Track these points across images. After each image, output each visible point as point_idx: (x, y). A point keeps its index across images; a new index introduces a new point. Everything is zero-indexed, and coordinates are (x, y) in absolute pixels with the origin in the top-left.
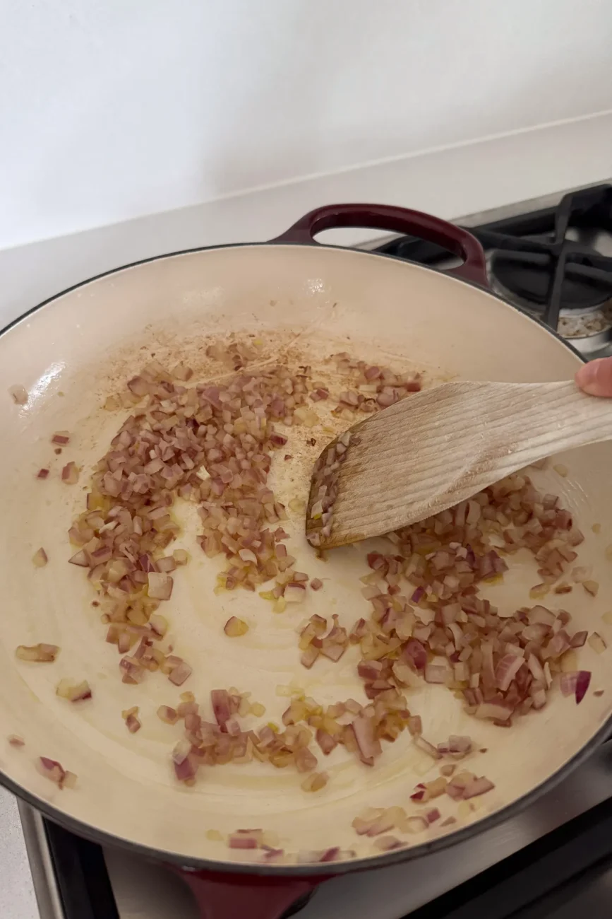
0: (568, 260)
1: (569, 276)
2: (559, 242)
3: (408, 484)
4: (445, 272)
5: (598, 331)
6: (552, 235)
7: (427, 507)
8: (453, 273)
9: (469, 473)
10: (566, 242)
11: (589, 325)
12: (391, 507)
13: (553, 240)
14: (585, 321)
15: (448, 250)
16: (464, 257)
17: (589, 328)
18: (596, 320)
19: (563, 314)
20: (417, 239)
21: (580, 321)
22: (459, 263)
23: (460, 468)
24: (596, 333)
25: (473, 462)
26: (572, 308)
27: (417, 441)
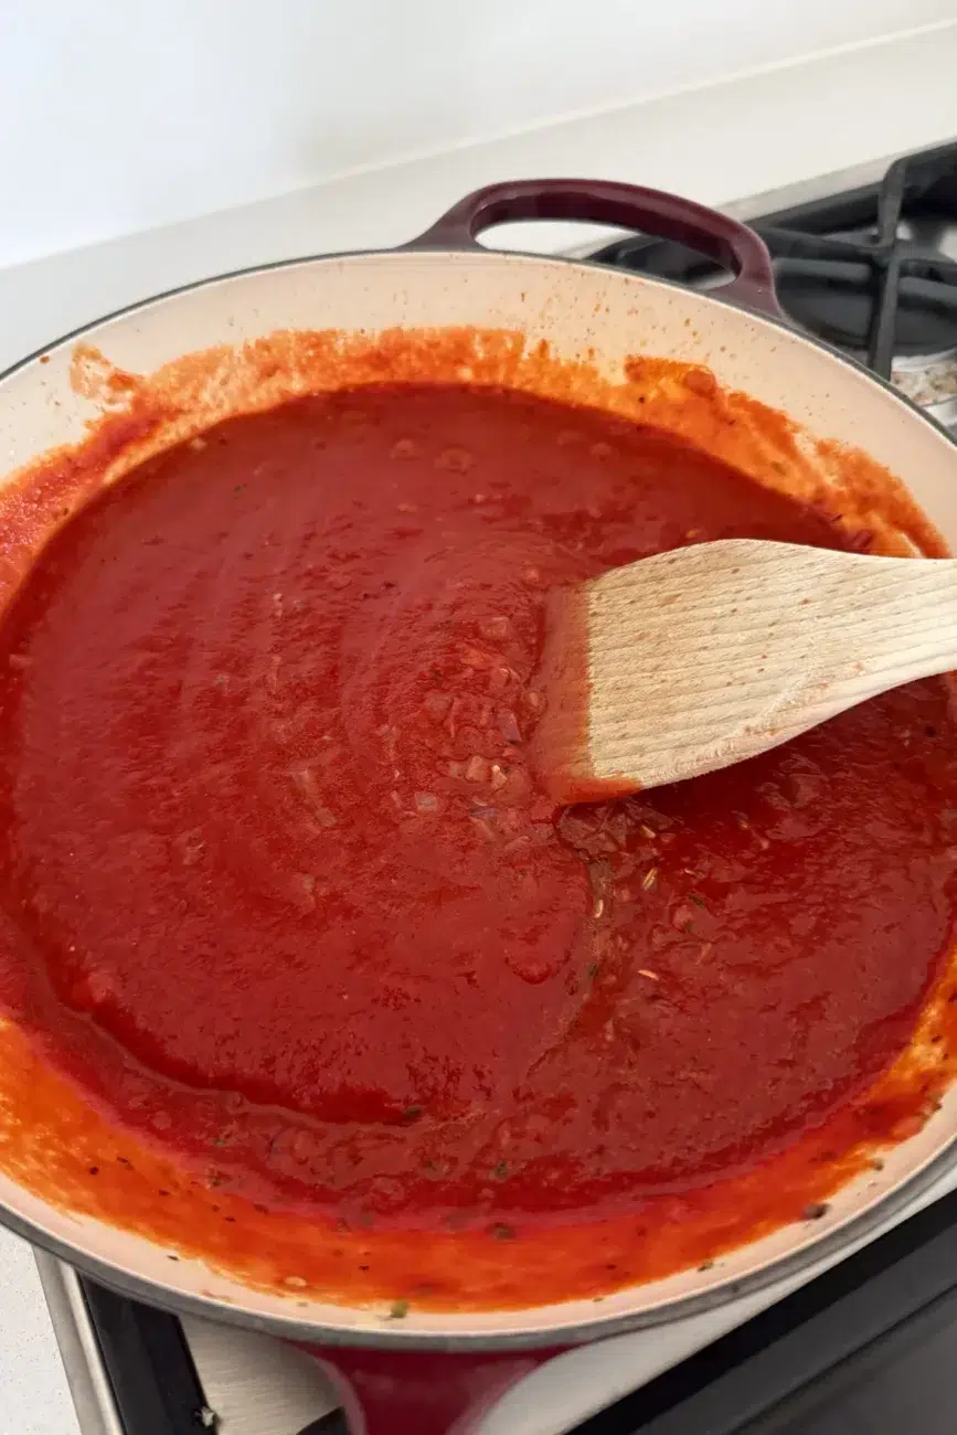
0: (904, 273)
1: (905, 302)
2: (885, 242)
3: (670, 711)
4: (708, 293)
5: (951, 392)
6: (874, 231)
7: (712, 755)
8: (722, 294)
9: (793, 703)
10: (897, 242)
11: (937, 383)
12: (641, 751)
13: (875, 239)
14: (932, 376)
15: (710, 259)
16: (737, 268)
17: (937, 388)
18: (949, 374)
19: (899, 364)
20: (660, 240)
21: (922, 377)
22: (728, 279)
23: (775, 692)
24: (949, 396)
25: (800, 684)
26: (909, 355)
27: (679, 637)
